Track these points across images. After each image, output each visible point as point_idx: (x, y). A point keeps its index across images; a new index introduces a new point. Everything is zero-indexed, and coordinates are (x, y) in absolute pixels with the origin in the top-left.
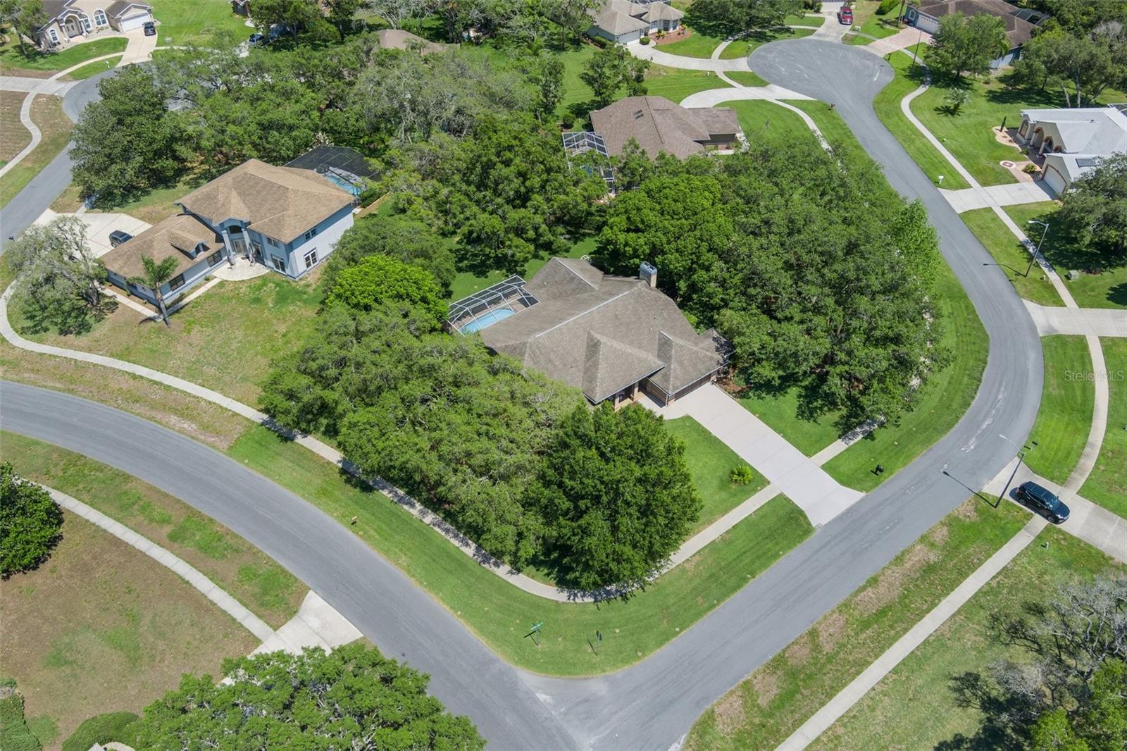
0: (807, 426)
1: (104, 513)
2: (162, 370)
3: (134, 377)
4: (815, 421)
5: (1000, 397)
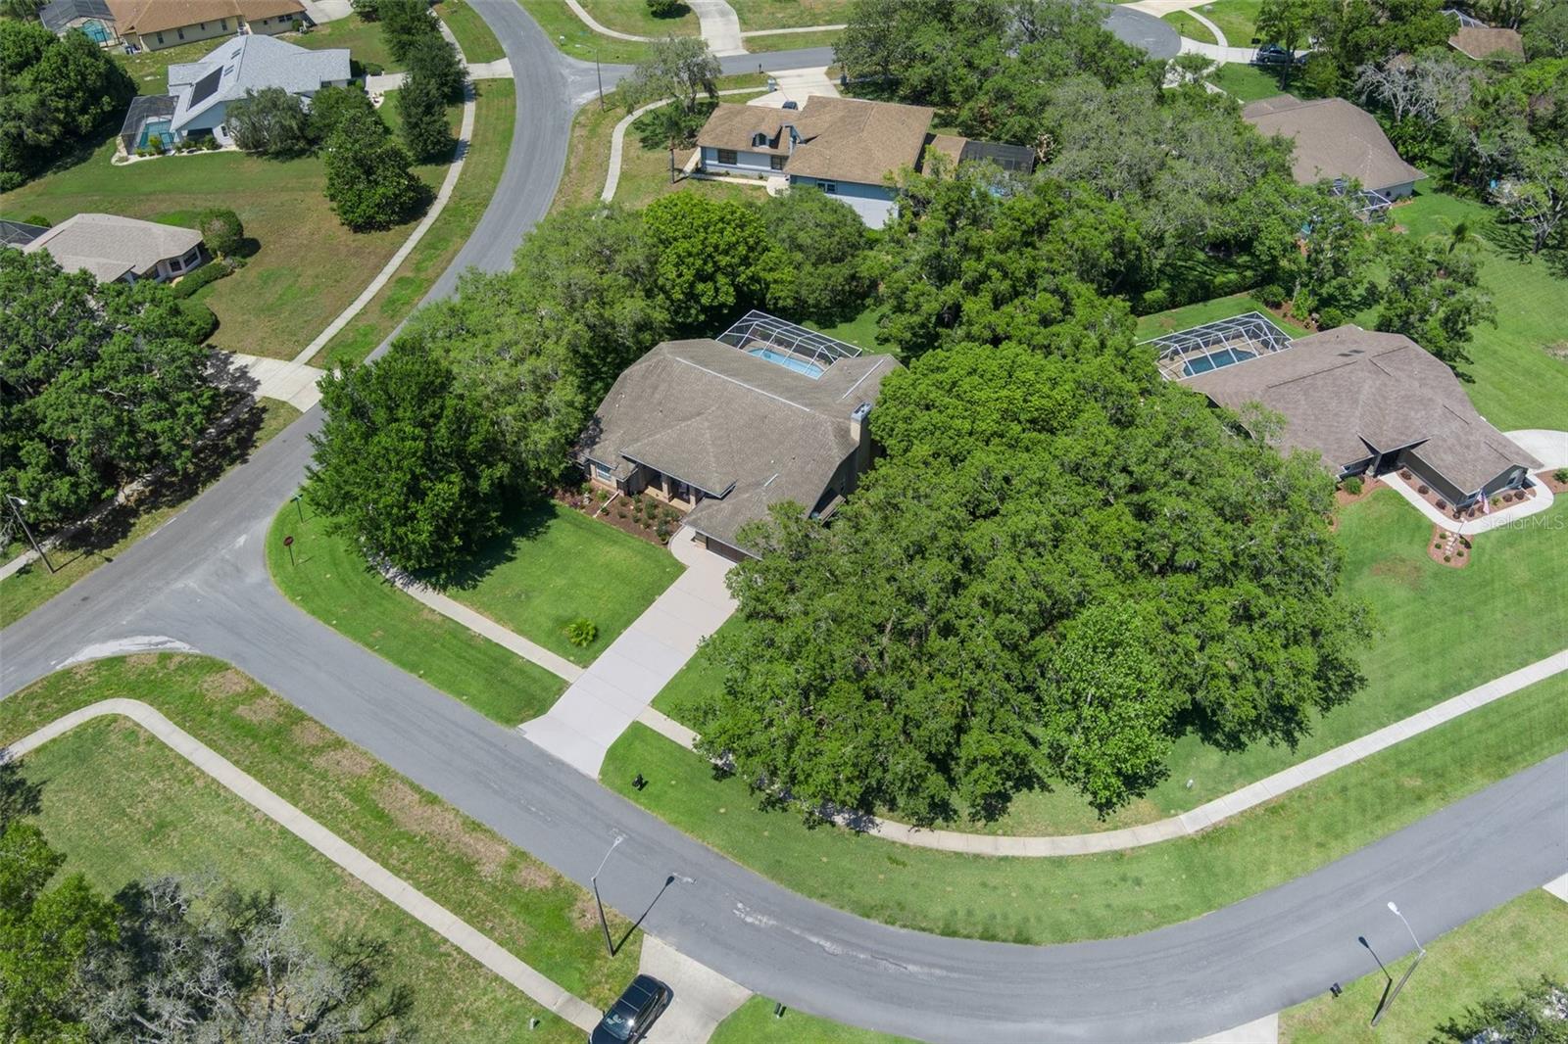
5: (911, 967)
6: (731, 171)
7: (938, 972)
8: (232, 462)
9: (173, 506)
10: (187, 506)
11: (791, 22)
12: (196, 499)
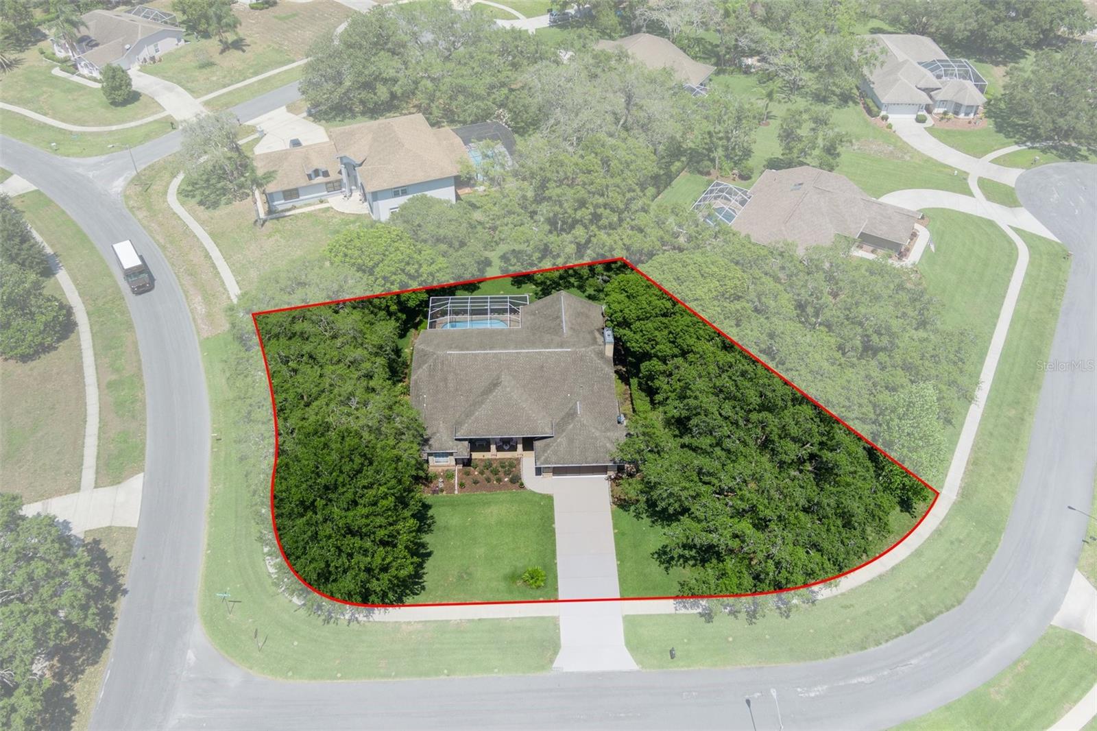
0: (655, 568)
1: (94, 345)
2: (227, 258)
3: (208, 256)
4: (667, 569)
5: (913, 662)
6: (297, 204)
7: (927, 655)
8: (114, 599)
9: (95, 663)
10: (109, 656)
11: (227, 81)
12: (112, 645)
